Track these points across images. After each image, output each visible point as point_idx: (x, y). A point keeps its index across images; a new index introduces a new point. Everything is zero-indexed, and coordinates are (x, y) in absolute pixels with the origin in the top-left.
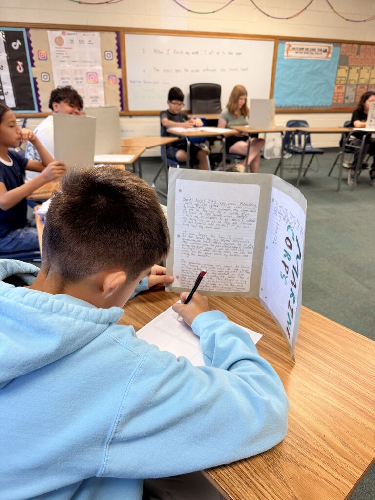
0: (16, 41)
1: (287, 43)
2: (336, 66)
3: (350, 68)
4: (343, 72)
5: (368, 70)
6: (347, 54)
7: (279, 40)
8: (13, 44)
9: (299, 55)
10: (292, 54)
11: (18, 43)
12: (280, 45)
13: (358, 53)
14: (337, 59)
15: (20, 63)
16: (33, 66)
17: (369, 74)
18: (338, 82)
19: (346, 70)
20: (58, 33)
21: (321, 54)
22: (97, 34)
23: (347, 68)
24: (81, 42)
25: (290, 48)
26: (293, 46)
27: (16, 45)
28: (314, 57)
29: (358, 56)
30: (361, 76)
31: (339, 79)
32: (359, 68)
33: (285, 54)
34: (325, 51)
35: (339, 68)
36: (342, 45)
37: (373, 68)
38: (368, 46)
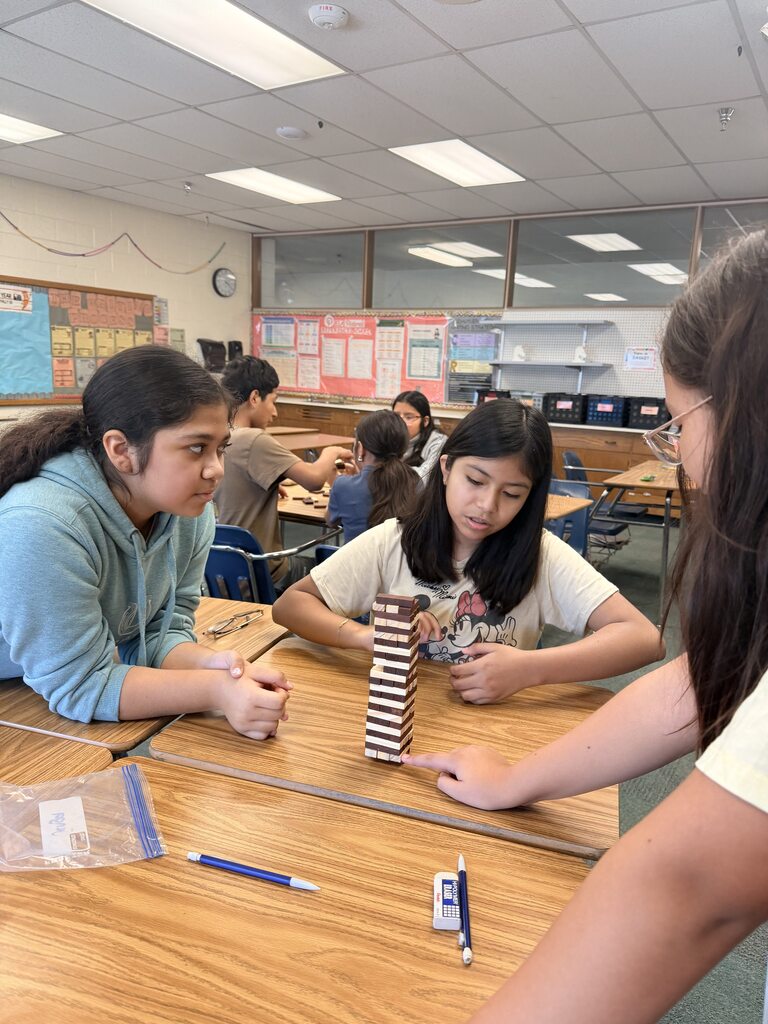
2: (47, 326)
3: (75, 330)
4: (62, 335)
5: (110, 334)
6: (64, 306)
13: (85, 306)
14: (46, 312)
17: (112, 340)
18: (56, 352)
19: (69, 333)
21: (11, 303)
23: (68, 329)
29: (85, 311)
30: (99, 344)
31: (57, 346)
32: (92, 330)
34: (18, 298)
35: (54, 329)
36: (51, 291)
37: (118, 332)
38: (100, 296)
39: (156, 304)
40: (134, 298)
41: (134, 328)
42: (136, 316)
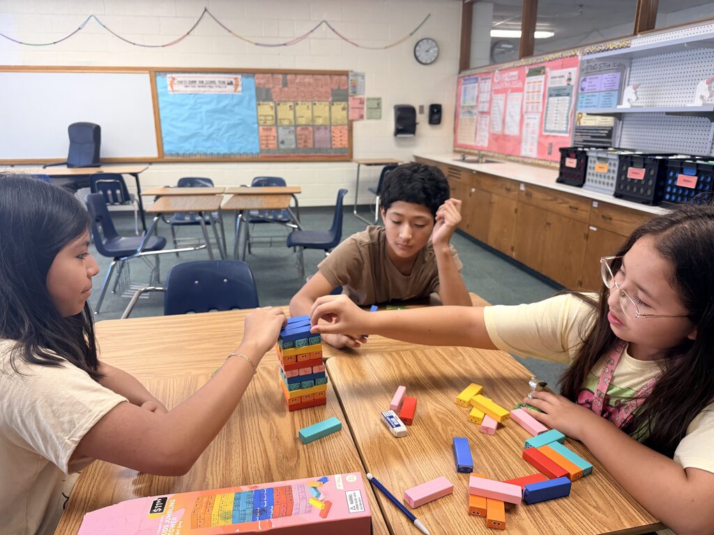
1: (169, 75)
2: (254, 102)
3: (277, 104)
4: (266, 109)
5: (308, 107)
6: (271, 86)
7: (155, 73)
9: (190, 89)
10: (180, 88)
12: (159, 79)
13: (285, 85)
14: (253, 92)
17: (310, 111)
18: (261, 122)
19: (272, 107)
21: (225, 87)
23: (272, 104)
25: (176, 82)
26: (180, 79)
28: (215, 90)
29: (286, 89)
30: (298, 114)
31: (262, 118)
32: (292, 104)
33: (169, 88)
34: (231, 83)
35: (259, 104)
36: (257, 76)
37: (315, 104)
38: (299, 76)
39: (351, 78)
40: (330, 75)
41: (330, 99)
42: (332, 90)
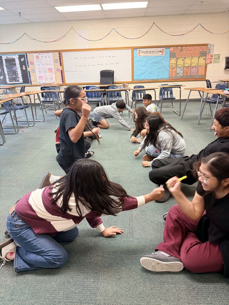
0: (22, 58)
1: (138, 50)
3: (177, 59)
4: (173, 61)
5: (190, 59)
6: (175, 52)
7: (134, 49)
8: (22, 59)
9: (146, 55)
10: (142, 54)
11: (23, 59)
12: (135, 51)
13: (181, 51)
15: (24, 66)
16: (28, 67)
18: (171, 66)
20: (37, 54)
22: (51, 53)
24: (46, 57)
26: (142, 51)
27: (22, 60)
30: (185, 62)
32: (183, 58)
34: (161, 52)
35: (171, 59)
36: (171, 48)
37: (193, 58)
38: (187, 47)
40: (200, 46)
41: (199, 56)
42: (200, 52)
